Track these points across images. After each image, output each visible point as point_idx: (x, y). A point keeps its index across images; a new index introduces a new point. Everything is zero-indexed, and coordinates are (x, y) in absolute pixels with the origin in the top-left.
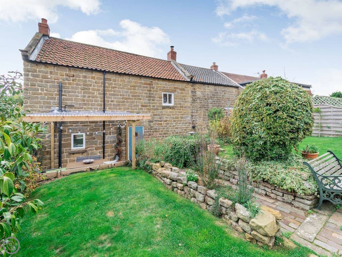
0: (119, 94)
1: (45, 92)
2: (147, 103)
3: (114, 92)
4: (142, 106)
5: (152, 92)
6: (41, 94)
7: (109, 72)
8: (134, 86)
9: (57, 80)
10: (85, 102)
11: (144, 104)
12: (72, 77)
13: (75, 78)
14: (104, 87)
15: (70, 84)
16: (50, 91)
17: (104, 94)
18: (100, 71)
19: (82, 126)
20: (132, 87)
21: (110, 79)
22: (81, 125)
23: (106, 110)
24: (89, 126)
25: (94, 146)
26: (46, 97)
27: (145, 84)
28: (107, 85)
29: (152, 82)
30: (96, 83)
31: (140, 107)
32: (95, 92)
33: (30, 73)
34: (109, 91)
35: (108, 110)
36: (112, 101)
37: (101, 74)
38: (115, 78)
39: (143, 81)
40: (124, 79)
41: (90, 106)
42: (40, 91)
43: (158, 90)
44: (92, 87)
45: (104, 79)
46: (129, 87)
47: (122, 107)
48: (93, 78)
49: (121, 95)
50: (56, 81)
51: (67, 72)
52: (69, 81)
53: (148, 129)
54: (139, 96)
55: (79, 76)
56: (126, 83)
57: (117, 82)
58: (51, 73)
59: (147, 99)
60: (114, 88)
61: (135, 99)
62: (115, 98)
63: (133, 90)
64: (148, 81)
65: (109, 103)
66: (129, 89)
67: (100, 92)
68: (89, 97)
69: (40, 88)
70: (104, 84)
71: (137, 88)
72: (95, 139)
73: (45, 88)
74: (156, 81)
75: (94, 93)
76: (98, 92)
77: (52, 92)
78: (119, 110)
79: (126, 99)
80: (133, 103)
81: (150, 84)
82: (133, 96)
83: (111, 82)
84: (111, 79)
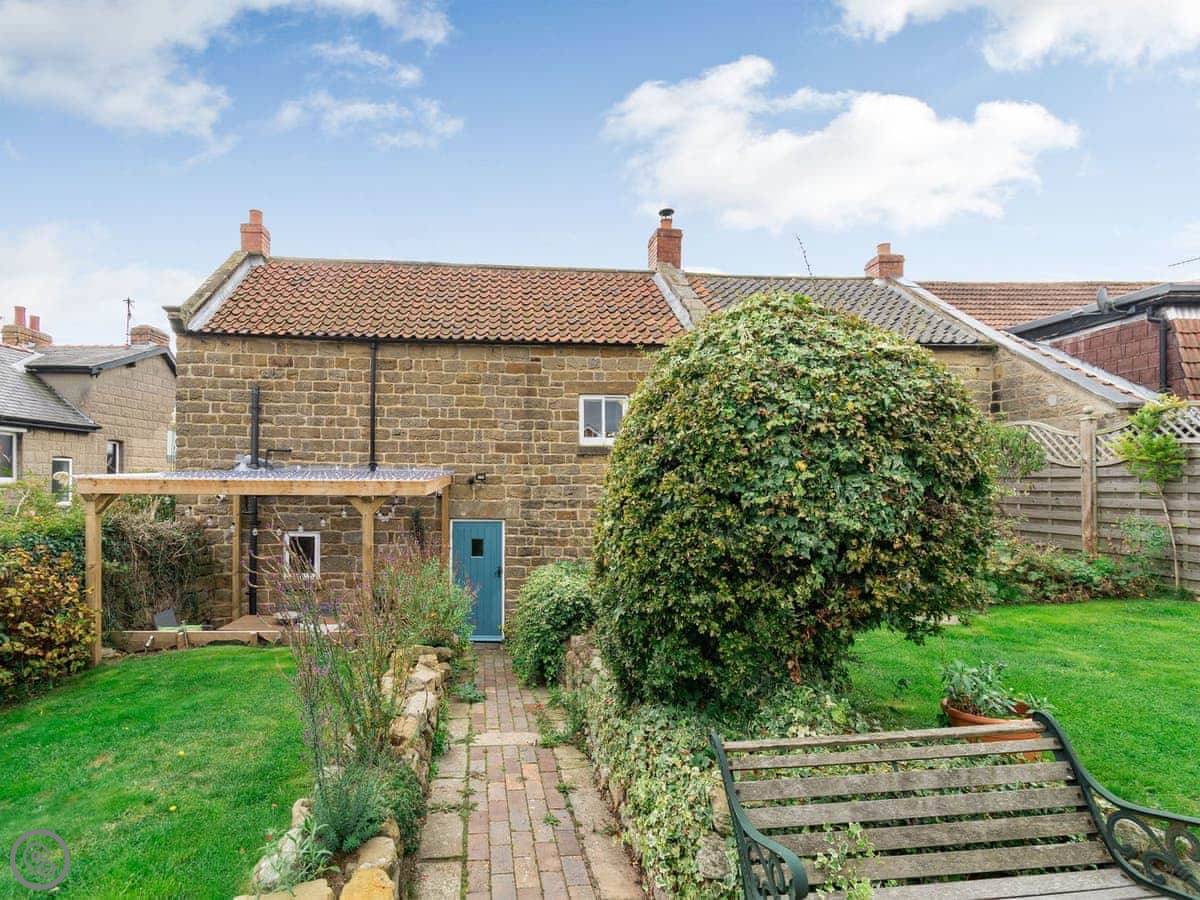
0: (421, 408)
1: (223, 413)
2: (516, 438)
3: (403, 403)
4: (499, 448)
5: (538, 397)
6: (213, 419)
7: (388, 341)
8: (473, 381)
9: (250, 380)
10: (321, 439)
11: (504, 442)
12: (287, 365)
13: (293, 368)
14: (374, 390)
15: (280, 386)
16: (233, 411)
17: (373, 412)
18: (363, 341)
19: (313, 510)
20: (465, 382)
21: (390, 362)
22: (309, 507)
23: (379, 463)
24: (332, 510)
25: (343, 573)
26: (225, 428)
27: (510, 369)
28: (383, 382)
29: (538, 360)
30: (350, 379)
31: (492, 452)
32: (348, 406)
33: (190, 366)
34: (389, 401)
35: (384, 462)
36: (397, 434)
37: (366, 349)
38: (408, 358)
39: (503, 359)
40: (438, 359)
41: (333, 452)
42: (210, 413)
43: (563, 388)
44: (339, 392)
45: (375, 365)
46: (455, 383)
47: (430, 453)
48: (343, 363)
49: (425, 413)
50: (247, 381)
51: (276, 354)
52: (280, 378)
53: (522, 532)
54: (488, 414)
55: (303, 362)
56: (444, 373)
57: (412, 371)
58: (236, 359)
59: (518, 422)
60: (403, 391)
61: (474, 425)
62: (409, 424)
63: (467, 393)
64: (523, 358)
65: (390, 440)
66: (452, 391)
67: (362, 405)
68: (331, 422)
69: (211, 403)
70: (374, 378)
71: (480, 385)
72: (346, 553)
73: (222, 403)
74: (554, 356)
75: (346, 410)
76: (355, 406)
77: (238, 412)
78: (421, 462)
79: (444, 424)
80: (467, 438)
81: (528, 370)
82: (466, 414)
83: (397, 370)
84: (395, 361)
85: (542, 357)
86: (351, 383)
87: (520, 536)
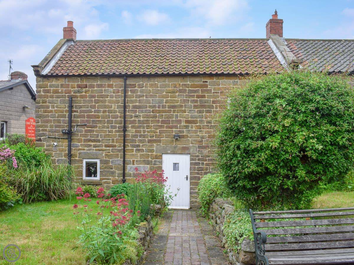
0: (148, 105)
1: (56, 109)
2: (196, 117)
3: (139, 103)
4: (187, 122)
5: (206, 99)
6: (51, 111)
7: (132, 76)
8: (174, 92)
9: (68, 94)
10: (100, 119)
11: (190, 119)
12: (85, 88)
13: (87, 89)
14: (125, 97)
15: (82, 97)
16: (60, 108)
17: (125, 107)
18: (120, 76)
19: (96, 150)
20: (170, 93)
21: (133, 85)
22: (94, 149)
23: (128, 129)
24: (106, 150)
25: (110, 178)
26: (57, 115)
27: (192, 86)
28: (130, 93)
29: (207, 82)
30: (114, 93)
31: (183, 124)
32: (113, 105)
33: (42, 89)
34: (132, 102)
35: (130, 129)
36: (136, 116)
37: (122, 80)
38: (141, 83)
39: (188, 82)
40: (156, 83)
41: (106, 125)
42: (50, 109)
43: (219, 94)
44: (109, 98)
45: (126, 86)
46: (164, 93)
47: (153, 125)
48: (110, 86)
49: (150, 107)
51: (80, 83)
52: (81, 93)
53: (199, 160)
54: (181, 106)
55: (92, 86)
56: (159, 89)
57: (144, 88)
58: (62, 86)
59: (196, 110)
60: (139, 97)
61: (174, 111)
62: (142, 112)
63: (171, 97)
64: (198, 81)
65: (133, 119)
66: (163, 97)
67: (120, 104)
68: (104, 112)
69: (50, 104)
70: (125, 92)
71: (177, 94)
72: (112, 169)
73: (55, 104)
74: (215, 80)
76: (116, 104)
77: (63, 108)
78: (148, 129)
79: (159, 112)
80: (170, 118)
81: (201, 86)
82: (170, 107)
83: (136, 88)
84: (135, 84)
85: (208, 81)
86: (114, 94)
87: (197, 161)
